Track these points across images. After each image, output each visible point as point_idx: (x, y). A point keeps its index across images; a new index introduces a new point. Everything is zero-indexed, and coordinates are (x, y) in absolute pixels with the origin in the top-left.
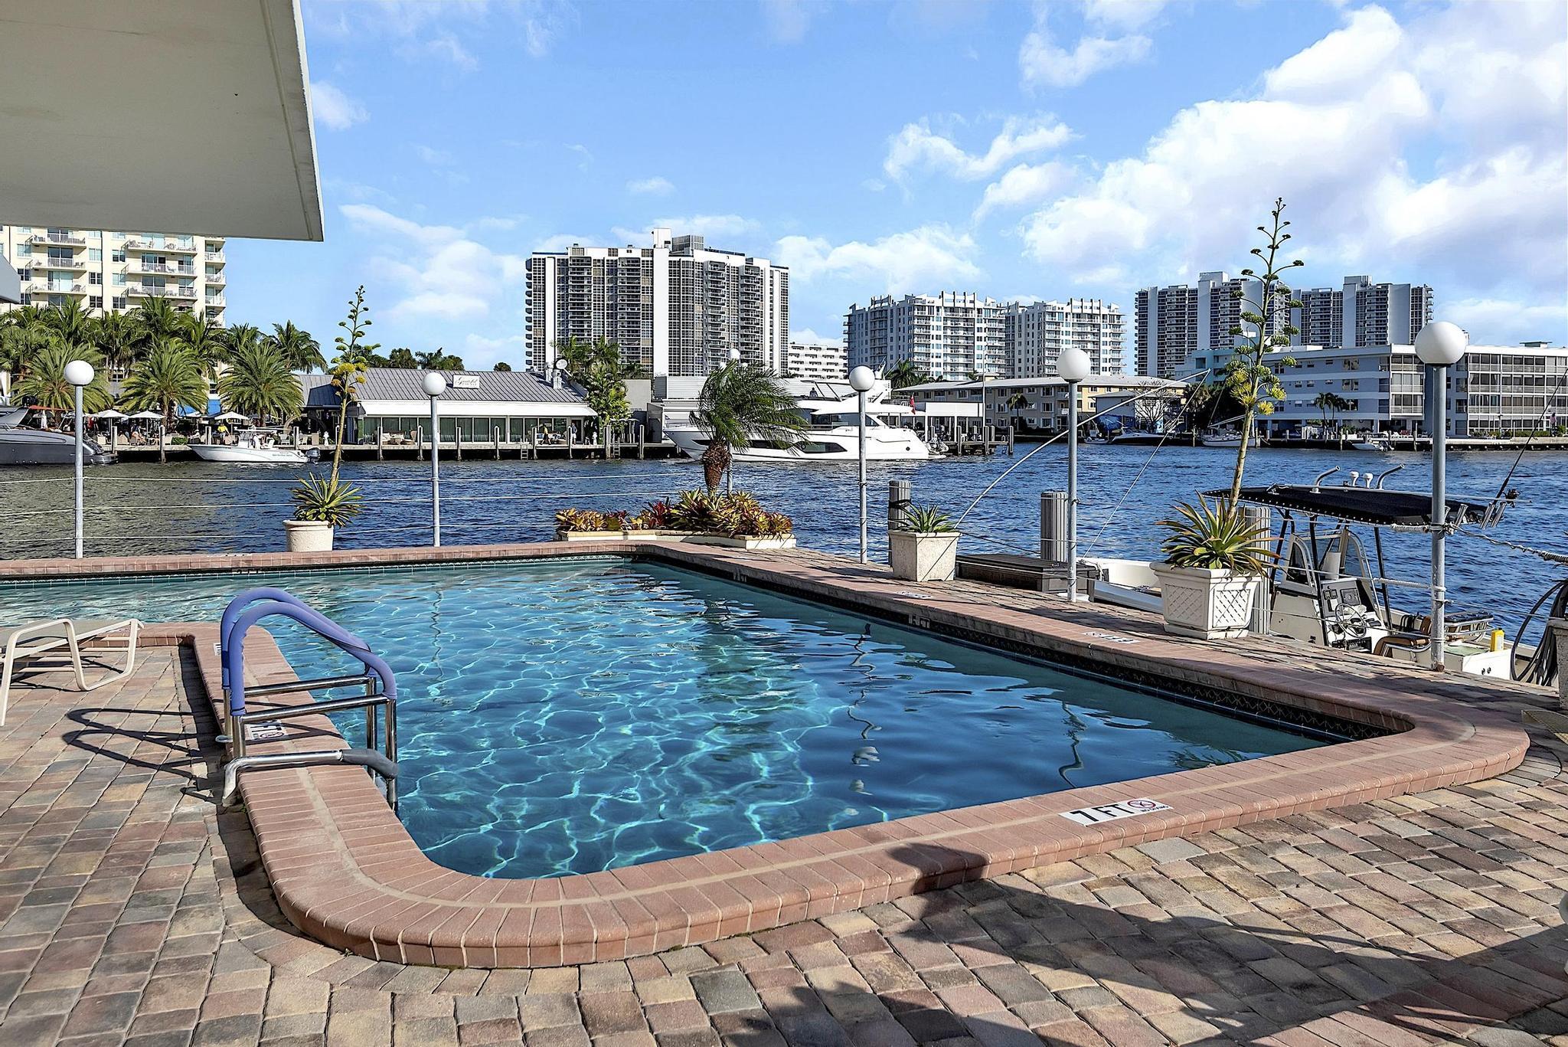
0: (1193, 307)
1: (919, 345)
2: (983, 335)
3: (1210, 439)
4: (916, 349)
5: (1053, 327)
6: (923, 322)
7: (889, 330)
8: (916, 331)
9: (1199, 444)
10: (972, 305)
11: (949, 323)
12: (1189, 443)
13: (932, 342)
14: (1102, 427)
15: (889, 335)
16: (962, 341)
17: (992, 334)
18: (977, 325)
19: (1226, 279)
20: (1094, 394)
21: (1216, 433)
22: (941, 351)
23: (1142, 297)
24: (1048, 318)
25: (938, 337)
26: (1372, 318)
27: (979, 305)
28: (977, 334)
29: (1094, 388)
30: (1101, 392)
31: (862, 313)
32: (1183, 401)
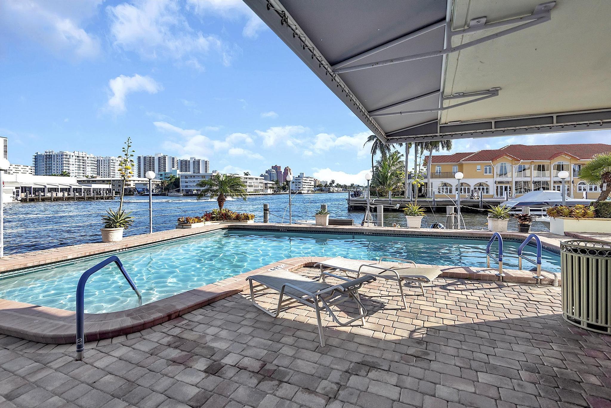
0: (154, 161)
1: (65, 166)
2: (89, 165)
3: (170, 194)
4: (64, 168)
5: (113, 164)
6: (67, 160)
7: (53, 161)
8: (64, 162)
9: (167, 195)
10: (85, 156)
11: (77, 160)
12: (165, 195)
13: (70, 166)
14: (137, 191)
15: (53, 163)
16: (81, 166)
17: (92, 165)
18: (87, 162)
19: (162, 155)
20: (134, 182)
21: (171, 192)
22: (74, 169)
23: (139, 158)
24: (111, 161)
25: (73, 165)
26: (196, 167)
27: (87, 156)
28: (87, 164)
29: (134, 181)
30: (136, 182)
31: (40, 156)
32: (160, 185)
